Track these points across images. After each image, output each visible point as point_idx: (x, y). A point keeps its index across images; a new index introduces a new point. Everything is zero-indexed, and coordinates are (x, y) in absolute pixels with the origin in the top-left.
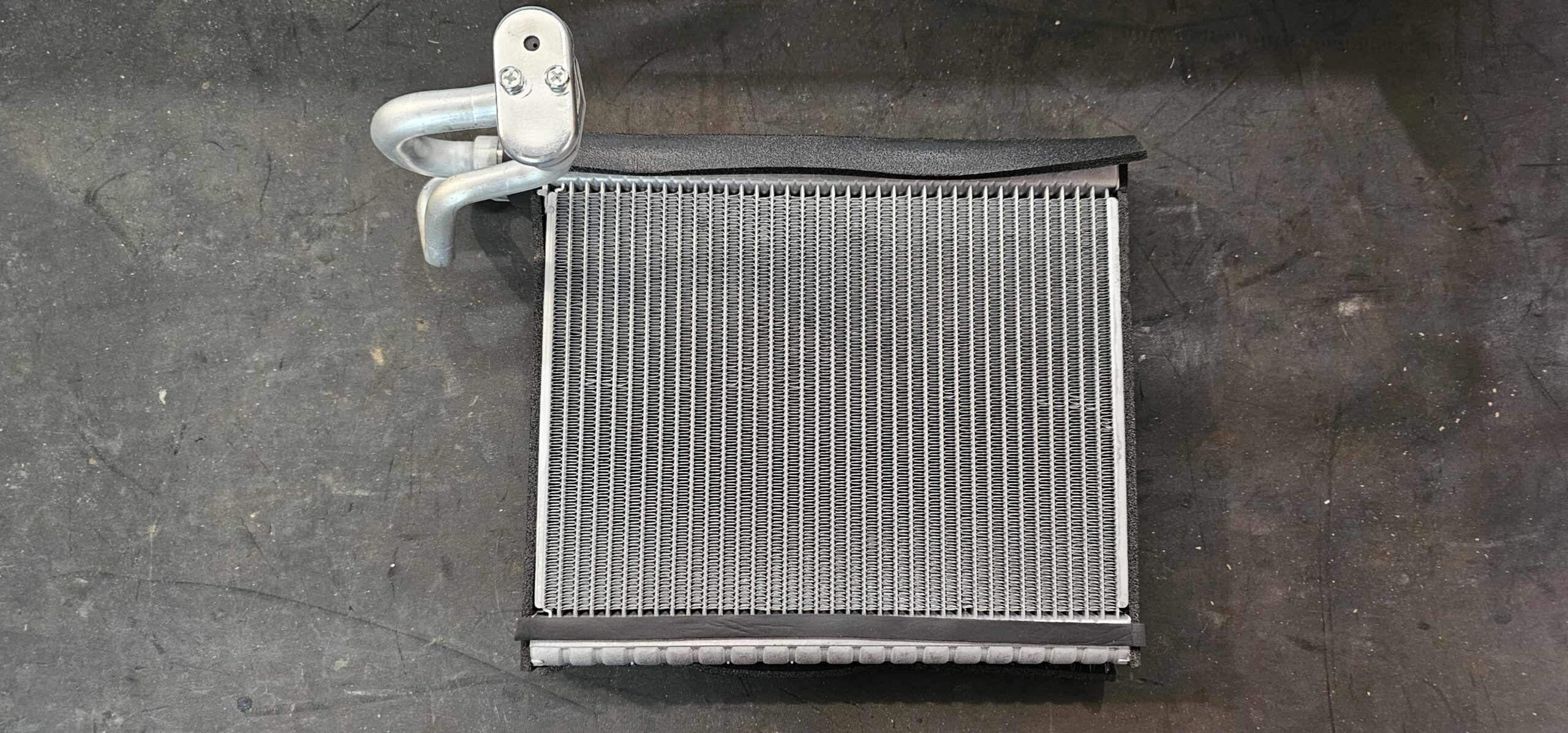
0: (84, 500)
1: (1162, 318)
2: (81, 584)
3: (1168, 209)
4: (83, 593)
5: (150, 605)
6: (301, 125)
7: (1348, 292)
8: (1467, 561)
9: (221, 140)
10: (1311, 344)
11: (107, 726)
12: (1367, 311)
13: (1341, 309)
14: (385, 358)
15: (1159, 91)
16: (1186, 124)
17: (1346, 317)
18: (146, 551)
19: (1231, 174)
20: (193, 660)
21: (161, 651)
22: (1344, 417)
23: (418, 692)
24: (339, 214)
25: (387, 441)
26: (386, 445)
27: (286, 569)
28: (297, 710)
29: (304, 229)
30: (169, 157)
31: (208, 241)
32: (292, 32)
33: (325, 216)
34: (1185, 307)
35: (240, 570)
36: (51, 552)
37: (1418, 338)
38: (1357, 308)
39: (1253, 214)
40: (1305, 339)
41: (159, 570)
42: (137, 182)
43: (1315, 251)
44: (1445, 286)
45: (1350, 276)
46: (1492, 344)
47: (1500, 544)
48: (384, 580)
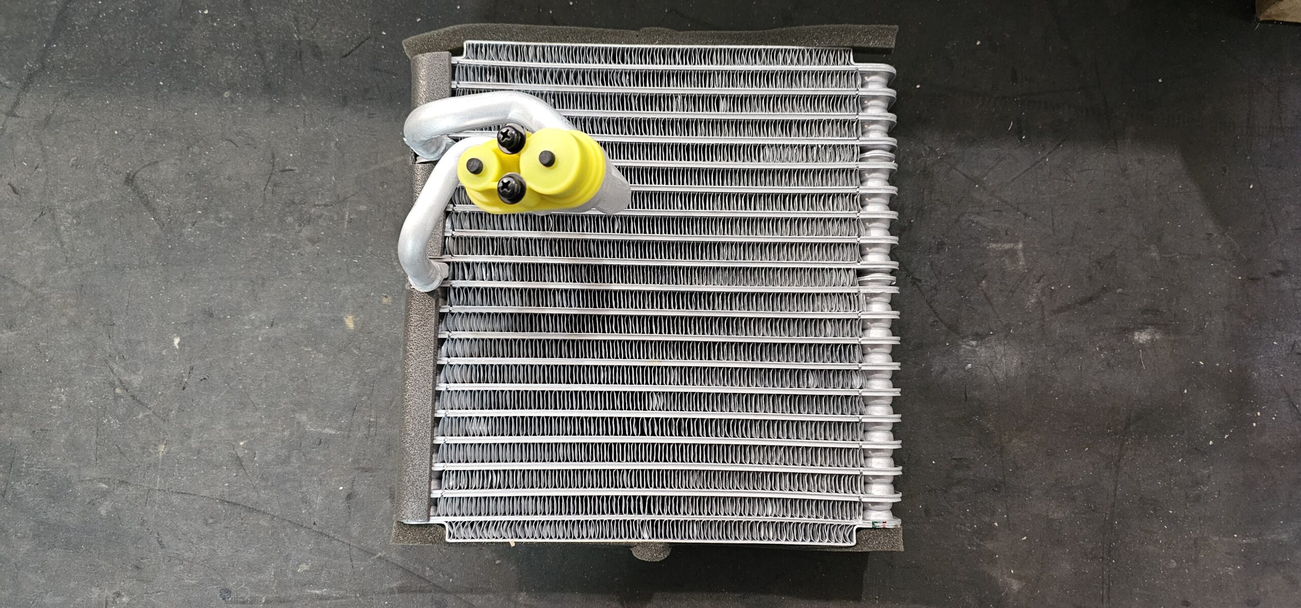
0: (109, 421)
1: (988, 335)
2: (102, 488)
3: (999, 245)
4: (104, 494)
5: (156, 508)
6: (301, 130)
7: (1143, 324)
8: (1227, 553)
9: (237, 139)
10: (1108, 364)
11: (116, 602)
12: (1157, 340)
13: (1136, 338)
14: (355, 324)
15: (998, 147)
16: (1018, 177)
17: (1140, 344)
18: (156, 465)
19: (1053, 220)
20: (186, 555)
21: (163, 547)
22: (1132, 428)
23: (364, 594)
24: (326, 205)
25: (352, 390)
26: (351, 394)
27: (265, 488)
28: (267, 602)
29: (297, 215)
30: (194, 150)
31: (220, 221)
32: (298, 55)
33: (315, 206)
34: (1008, 326)
35: (229, 486)
36: (80, 462)
37: (1198, 365)
38: (1149, 338)
39: (1069, 255)
40: (1104, 360)
41: (165, 482)
42: (167, 170)
43: (1119, 287)
44: (1224, 324)
45: (1145, 311)
46: (1260, 374)
47: (1254, 540)
48: (343, 503)
